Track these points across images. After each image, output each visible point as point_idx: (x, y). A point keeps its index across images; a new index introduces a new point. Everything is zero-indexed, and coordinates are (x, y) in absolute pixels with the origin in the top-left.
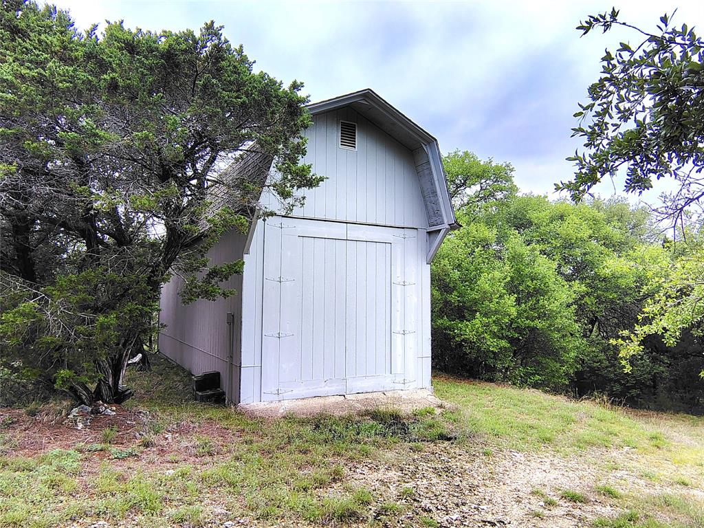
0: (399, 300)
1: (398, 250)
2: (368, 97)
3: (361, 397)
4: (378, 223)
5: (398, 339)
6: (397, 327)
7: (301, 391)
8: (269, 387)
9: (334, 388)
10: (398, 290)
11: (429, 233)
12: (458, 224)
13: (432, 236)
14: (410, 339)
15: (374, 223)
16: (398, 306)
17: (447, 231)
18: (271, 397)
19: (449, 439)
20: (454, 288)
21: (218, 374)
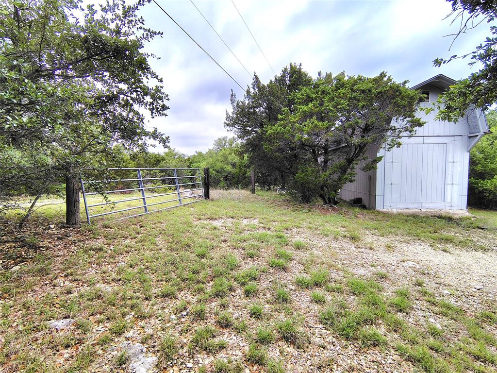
0: (450, 169)
1: (450, 147)
2: (440, 78)
3: (428, 210)
4: (440, 135)
5: (449, 187)
6: (449, 181)
7: (401, 206)
8: (387, 204)
9: (416, 206)
10: (450, 166)
11: (470, 137)
12: (490, 132)
13: (471, 139)
14: (455, 188)
15: (438, 135)
16: (449, 172)
17: (483, 136)
18: (388, 207)
19: (483, 229)
20: (479, 163)
21: (361, 198)
